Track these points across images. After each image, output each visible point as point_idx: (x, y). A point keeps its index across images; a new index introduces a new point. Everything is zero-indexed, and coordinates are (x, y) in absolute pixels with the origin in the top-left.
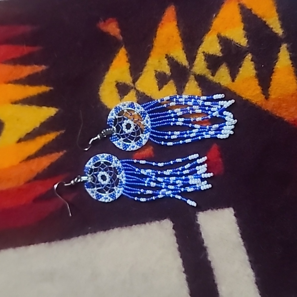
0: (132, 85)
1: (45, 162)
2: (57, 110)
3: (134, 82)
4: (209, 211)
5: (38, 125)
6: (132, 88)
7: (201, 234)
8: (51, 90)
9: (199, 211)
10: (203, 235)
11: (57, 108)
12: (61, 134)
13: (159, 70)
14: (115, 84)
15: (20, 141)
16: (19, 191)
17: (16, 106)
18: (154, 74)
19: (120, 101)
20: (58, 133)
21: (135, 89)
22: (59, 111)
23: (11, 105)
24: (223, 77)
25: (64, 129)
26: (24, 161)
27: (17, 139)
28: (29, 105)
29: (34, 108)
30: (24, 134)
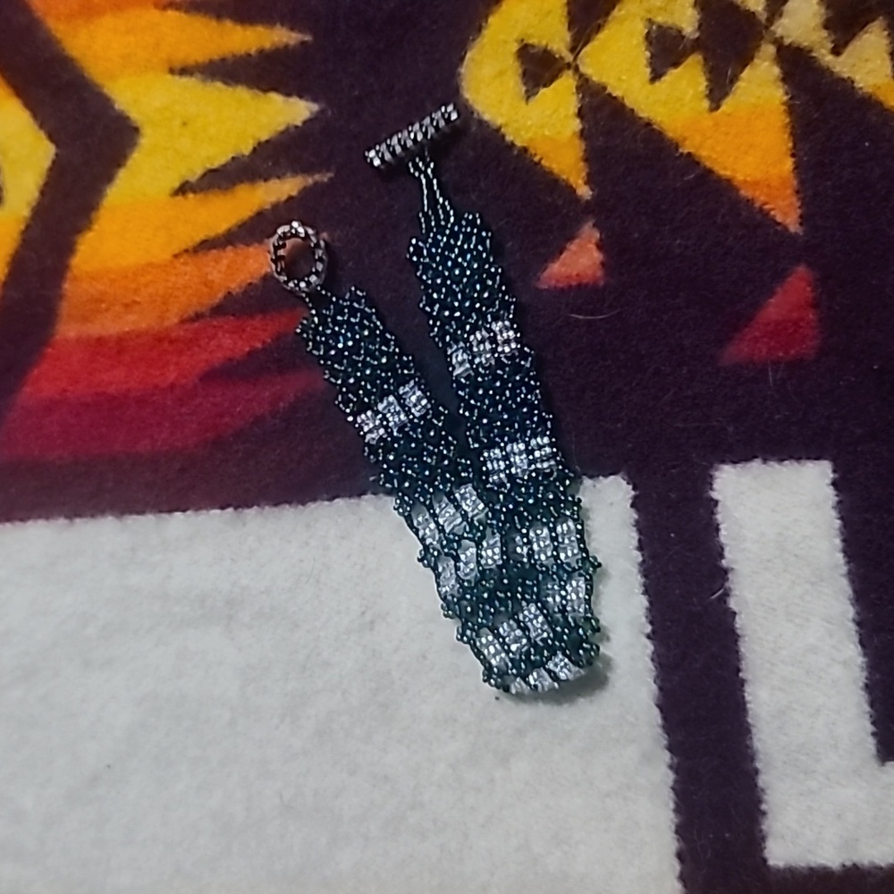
0: (569, 58)
1: (257, 262)
2: (315, 107)
3: (575, 48)
4: (756, 465)
5: (247, 149)
6: (569, 66)
7: (717, 530)
8: (303, 43)
9: (723, 462)
10: (723, 533)
11: (315, 100)
12: (316, 184)
13: (660, 19)
14: (515, 47)
15: (184, 189)
16: (159, 343)
17: (185, 80)
18: (640, 29)
19: (523, 103)
20: (310, 181)
21: (577, 69)
22: (322, 112)
23: (169, 77)
24: (867, 60)
25: (328, 170)
26: (186, 251)
27: (177, 185)
28: (225, 83)
29: (242, 93)
30: (199, 172)
